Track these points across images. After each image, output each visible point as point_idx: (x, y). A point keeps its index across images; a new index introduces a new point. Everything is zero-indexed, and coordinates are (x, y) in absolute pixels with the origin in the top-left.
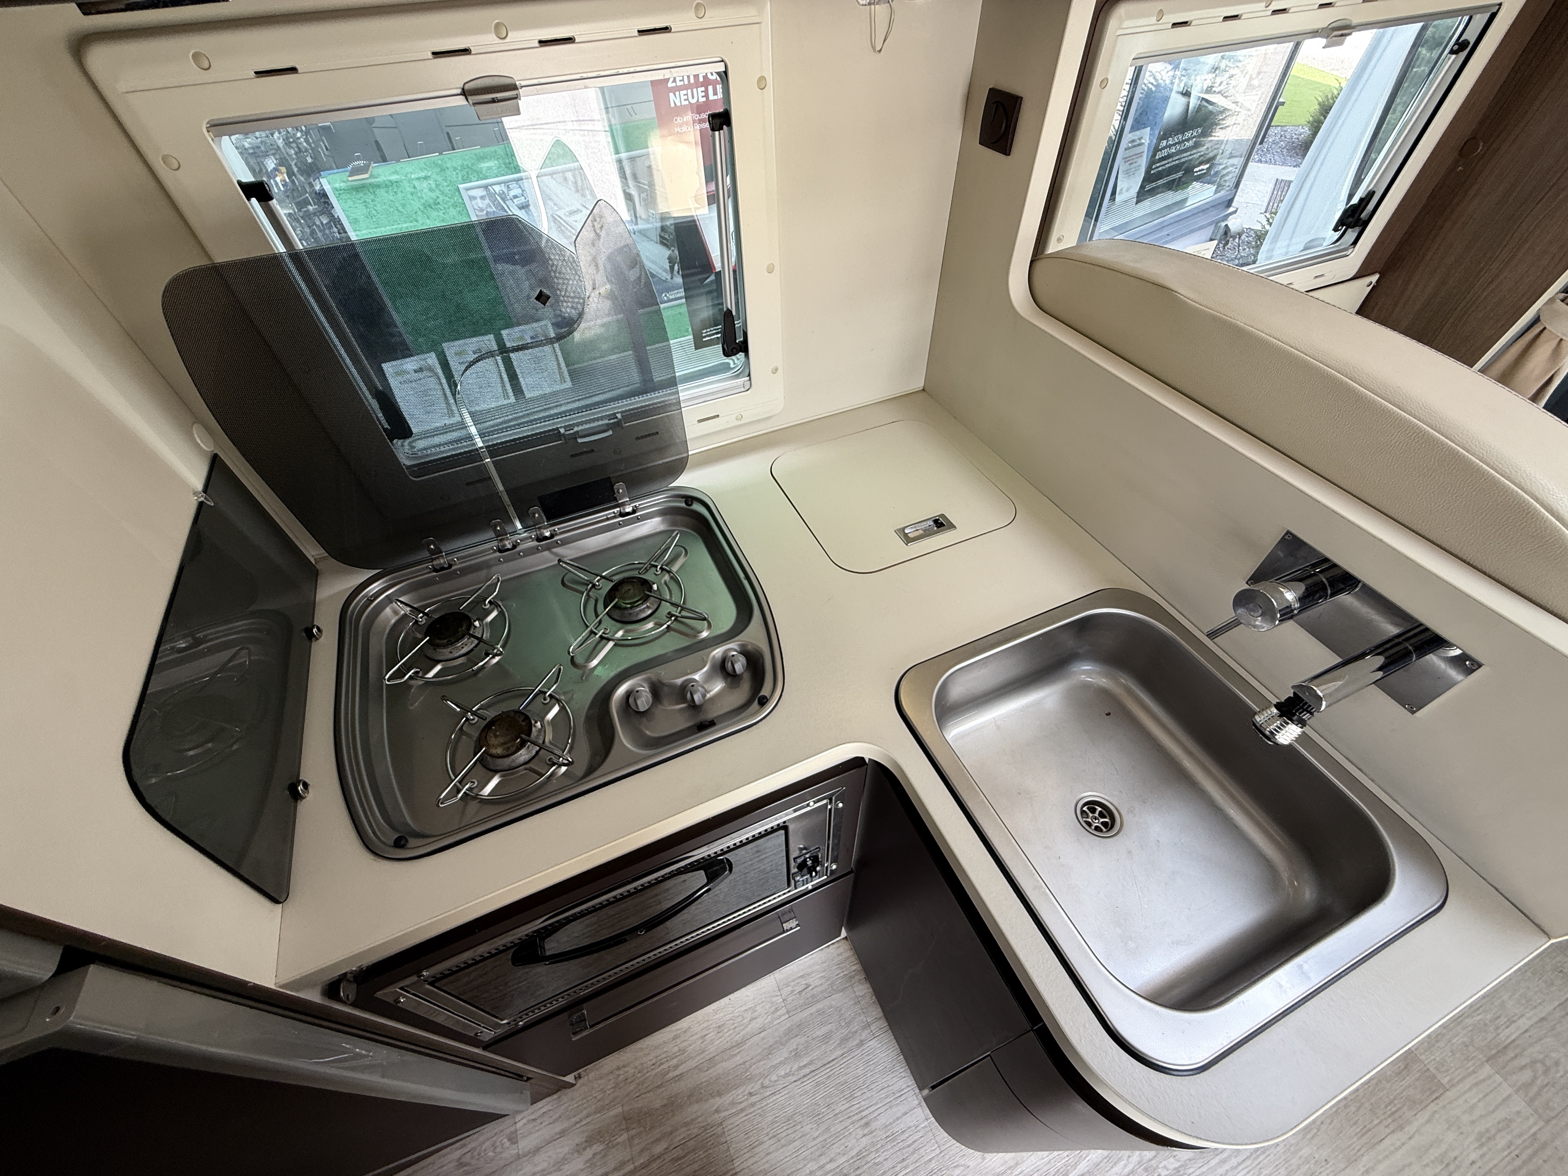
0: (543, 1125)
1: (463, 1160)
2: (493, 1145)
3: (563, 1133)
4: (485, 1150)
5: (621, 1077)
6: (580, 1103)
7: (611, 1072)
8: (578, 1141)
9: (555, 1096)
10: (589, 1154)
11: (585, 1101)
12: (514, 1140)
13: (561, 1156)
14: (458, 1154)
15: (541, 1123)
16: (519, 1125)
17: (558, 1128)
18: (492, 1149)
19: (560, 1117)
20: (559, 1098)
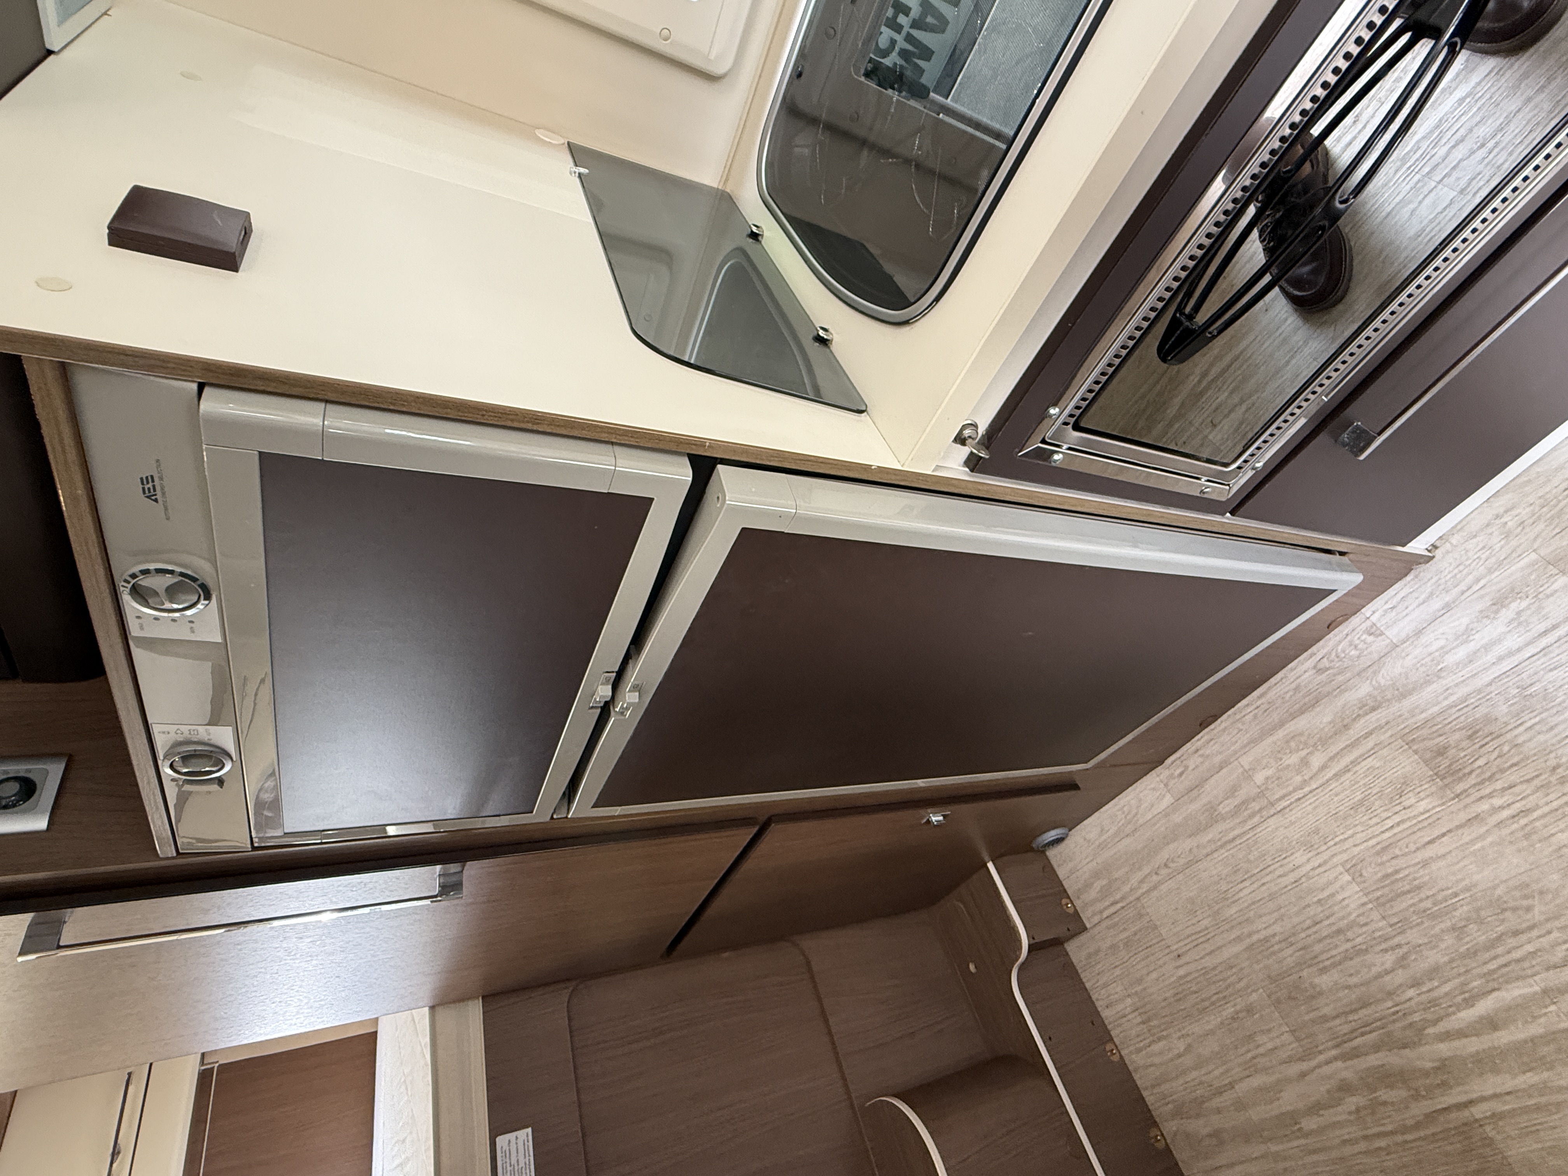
0: (1411, 608)
1: (1320, 666)
2: (1351, 645)
3: (1448, 608)
4: (1344, 651)
5: (1510, 524)
6: (1456, 571)
7: (1488, 525)
8: (1479, 606)
9: (1409, 578)
10: (1507, 614)
11: (1461, 568)
12: (1378, 632)
13: (1463, 627)
14: (1310, 663)
15: (1407, 608)
16: (1374, 619)
17: (1436, 604)
18: (1353, 647)
19: (1431, 594)
20: (1416, 577)
